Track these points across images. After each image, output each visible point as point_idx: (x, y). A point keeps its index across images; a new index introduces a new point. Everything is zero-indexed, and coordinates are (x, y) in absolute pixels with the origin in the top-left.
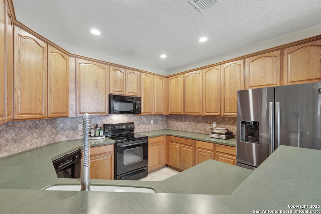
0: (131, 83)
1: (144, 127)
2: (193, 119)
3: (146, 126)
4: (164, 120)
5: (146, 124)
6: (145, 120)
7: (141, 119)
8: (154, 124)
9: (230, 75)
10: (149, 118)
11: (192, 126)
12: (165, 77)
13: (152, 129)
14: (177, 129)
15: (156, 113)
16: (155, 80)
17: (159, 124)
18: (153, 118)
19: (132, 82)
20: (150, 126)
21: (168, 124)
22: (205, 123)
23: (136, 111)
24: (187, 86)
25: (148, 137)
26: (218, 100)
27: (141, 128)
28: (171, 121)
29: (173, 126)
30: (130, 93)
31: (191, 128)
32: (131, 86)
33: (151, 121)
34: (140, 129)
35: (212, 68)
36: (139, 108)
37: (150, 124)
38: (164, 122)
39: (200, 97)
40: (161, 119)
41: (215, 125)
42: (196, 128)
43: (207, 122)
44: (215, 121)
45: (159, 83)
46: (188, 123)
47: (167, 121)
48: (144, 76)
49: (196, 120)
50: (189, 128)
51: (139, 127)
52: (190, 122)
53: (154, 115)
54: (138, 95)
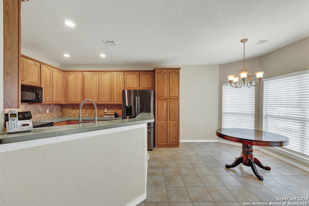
0: (32, 74)
1: (40, 115)
2: (89, 107)
3: (42, 115)
4: (59, 109)
5: (42, 113)
6: (41, 109)
7: (37, 108)
8: (49, 112)
9: (117, 80)
10: (45, 107)
11: (88, 112)
12: (62, 71)
13: (48, 117)
14: (74, 116)
15: (55, 103)
16: (54, 73)
17: (54, 113)
18: (49, 107)
19: (33, 72)
20: (46, 115)
21: (62, 113)
22: (99, 109)
23: (38, 100)
24: (86, 82)
25: (53, 123)
26: (109, 94)
27: (37, 117)
28: (66, 110)
29: (69, 113)
30: (31, 82)
31: (87, 113)
32: (32, 77)
33: (47, 110)
34: (35, 118)
35: (105, 73)
36: (41, 97)
37: (46, 113)
38: (59, 111)
39: (97, 91)
40: (56, 108)
41: (106, 110)
42: (92, 114)
43: (101, 109)
44: (106, 108)
45: (57, 75)
46: (85, 110)
47: (61, 110)
48: (44, 68)
49: (92, 107)
50: (86, 114)
51: (35, 116)
52: (87, 109)
53: (49, 105)
54: (38, 85)
